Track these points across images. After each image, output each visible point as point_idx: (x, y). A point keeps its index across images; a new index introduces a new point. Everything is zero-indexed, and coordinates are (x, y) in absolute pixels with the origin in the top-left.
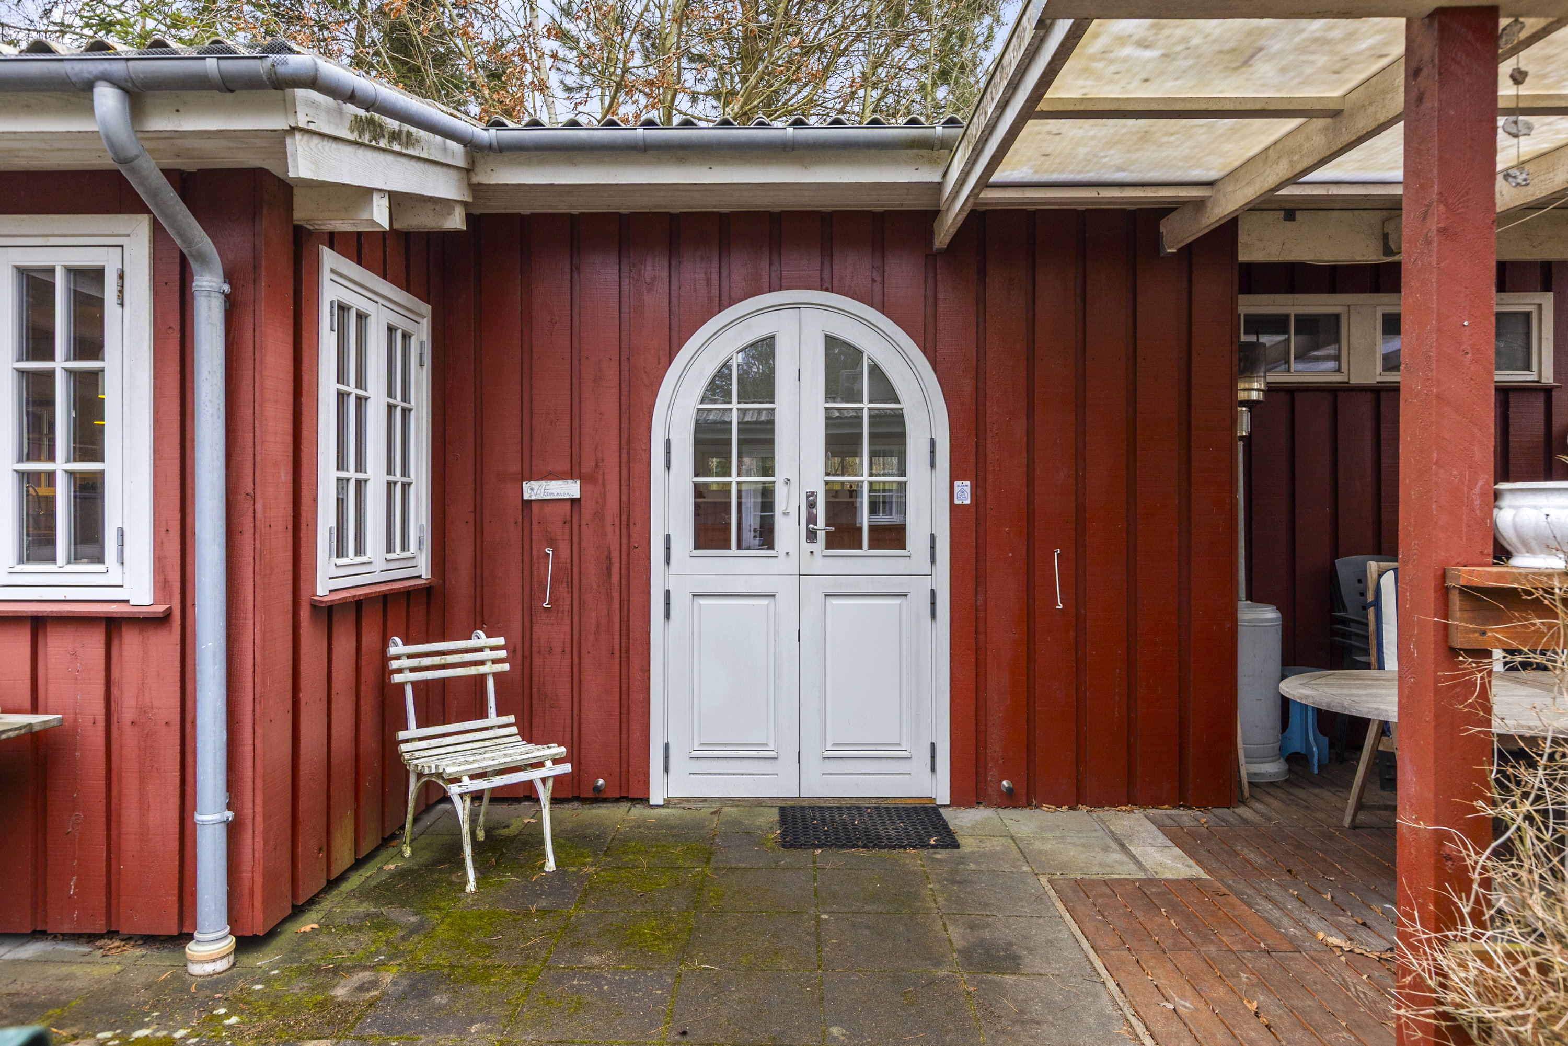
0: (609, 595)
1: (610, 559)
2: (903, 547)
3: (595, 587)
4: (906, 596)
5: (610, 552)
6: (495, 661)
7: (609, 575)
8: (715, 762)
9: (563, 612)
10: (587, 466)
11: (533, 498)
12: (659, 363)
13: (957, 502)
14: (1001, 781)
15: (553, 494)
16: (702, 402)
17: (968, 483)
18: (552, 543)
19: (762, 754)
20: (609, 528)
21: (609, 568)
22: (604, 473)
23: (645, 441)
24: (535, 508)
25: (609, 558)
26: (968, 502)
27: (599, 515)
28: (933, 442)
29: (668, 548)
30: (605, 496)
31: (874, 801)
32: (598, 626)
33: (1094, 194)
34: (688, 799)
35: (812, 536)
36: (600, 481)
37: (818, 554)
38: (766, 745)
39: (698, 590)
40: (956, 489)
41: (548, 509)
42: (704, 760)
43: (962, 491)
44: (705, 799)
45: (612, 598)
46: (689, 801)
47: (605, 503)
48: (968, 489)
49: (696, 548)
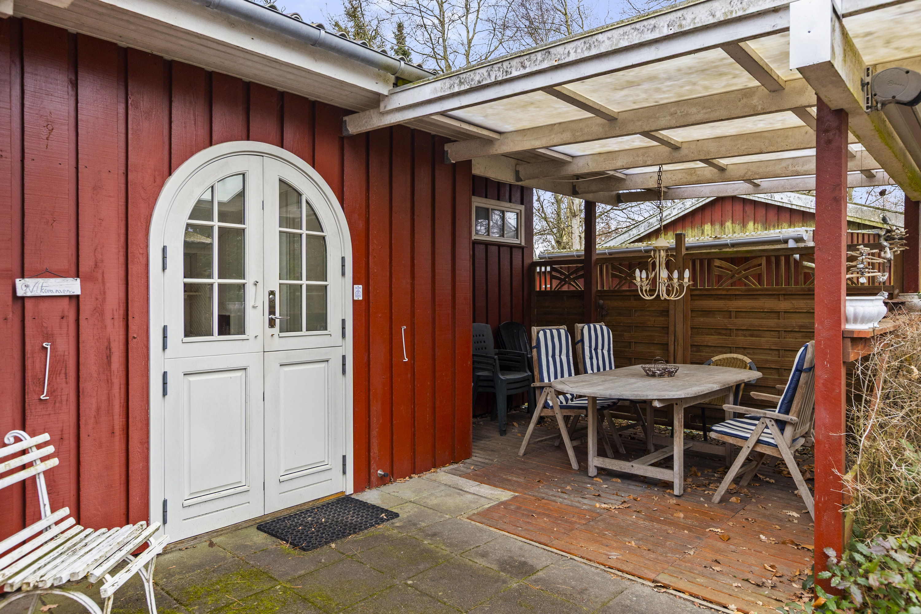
0: (109, 382)
1: (110, 350)
2: (326, 329)
3: (95, 375)
4: (327, 361)
5: (109, 343)
6: (43, 459)
7: (109, 363)
8: (202, 506)
9: (61, 402)
10: (86, 265)
11: (29, 294)
12: (155, 182)
13: (355, 298)
14: (377, 471)
15: (52, 291)
16: (190, 218)
17: (361, 286)
18: (49, 337)
19: (239, 490)
20: (109, 322)
21: (109, 357)
22: (103, 273)
23: (142, 246)
24: (29, 305)
25: (109, 348)
26: (361, 298)
27: (99, 311)
28: (343, 259)
29: (165, 337)
30: (105, 293)
31: (311, 504)
32: (98, 409)
33: (459, 125)
34: (182, 542)
35: (272, 323)
36: (100, 280)
37: (276, 336)
38: (240, 482)
39: (188, 370)
40: (355, 290)
41: (43, 306)
42: (195, 506)
43: (358, 291)
44: (195, 537)
45: (112, 383)
46: (183, 542)
47: (104, 300)
48: (361, 290)
49: (186, 336)
